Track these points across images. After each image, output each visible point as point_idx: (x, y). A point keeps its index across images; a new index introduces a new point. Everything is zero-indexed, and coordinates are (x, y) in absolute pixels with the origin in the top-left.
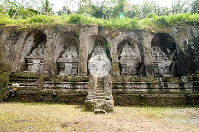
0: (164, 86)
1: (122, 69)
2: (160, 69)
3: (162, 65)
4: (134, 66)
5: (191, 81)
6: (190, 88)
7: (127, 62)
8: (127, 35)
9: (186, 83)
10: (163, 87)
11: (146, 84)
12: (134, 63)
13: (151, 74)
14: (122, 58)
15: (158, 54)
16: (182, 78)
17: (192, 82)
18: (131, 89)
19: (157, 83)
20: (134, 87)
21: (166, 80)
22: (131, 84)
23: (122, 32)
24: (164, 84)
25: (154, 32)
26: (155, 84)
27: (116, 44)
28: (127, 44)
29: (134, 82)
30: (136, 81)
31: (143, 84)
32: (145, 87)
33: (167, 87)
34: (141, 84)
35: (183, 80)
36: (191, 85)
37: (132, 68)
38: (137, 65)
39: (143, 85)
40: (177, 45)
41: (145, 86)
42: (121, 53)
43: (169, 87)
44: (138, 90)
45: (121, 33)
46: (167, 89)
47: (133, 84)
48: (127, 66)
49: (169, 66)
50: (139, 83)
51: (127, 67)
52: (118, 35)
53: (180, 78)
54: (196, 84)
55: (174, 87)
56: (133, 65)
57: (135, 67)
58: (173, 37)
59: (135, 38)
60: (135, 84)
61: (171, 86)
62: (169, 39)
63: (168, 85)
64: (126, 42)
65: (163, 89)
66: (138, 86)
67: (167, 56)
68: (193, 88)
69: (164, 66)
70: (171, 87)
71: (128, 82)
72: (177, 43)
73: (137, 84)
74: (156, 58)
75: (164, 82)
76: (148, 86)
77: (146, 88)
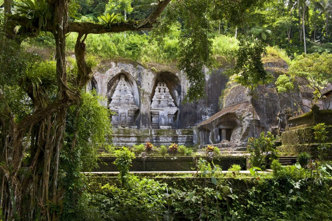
0: (156, 139)
1: (113, 117)
2: (161, 118)
3: (164, 113)
4: (128, 113)
5: (186, 134)
6: (183, 142)
7: (119, 107)
8: (123, 68)
9: (180, 137)
10: (154, 141)
11: (136, 137)
12: (129, 109)
13: (145, 126)
14: (113, 101)
15: (163, 97)
16: (177, 131)
17: (186, 136)
18: (118, 142)
19: (148, 136)
20: (121, 140)
21: (158, 133)
22: (118, 137)
23: (116, 62)
24: (156, 137)
25: (156, 70)
26: (146, 137)
27: (105, 81)
28: (123, 79)
29: (122, 135)
30: (125, 134)
31: (132, 136)
32: (134, 141)
33: (158, 141)
34: (130, 137)
35: (177, 133)
36: (185, 138)
37: (125, 116)
38: (133, 112)
39: (132, 138)
40: (182, 89)
41: (134, 139)
42: (113, 91)
43: (160, 141)
44: (127, 143)
45: (113, 64)
46: (158, 142)
47: (121, 136)
48: (119, 113)
49: (174, 114)
50: (128, 135)
51: (119, 115)
52: (110, 67)
53: (175, 131)
54: (190, 137)
55: (166, 141)
56: (126, 111)
57: (130, 114)
58: (179, 78)
59: (133, 73)
60: (123, 136)
61: (163, 139)
62: (176, 79)
63: (160, 138)
64: (122, 75)
65: (154, 142)
66: (126, 139)
67: (173, 100)
68: (186, 142)
69: (166, 115)
70: (163, 141)
71: (115, 135)
72: (182, 87)
73: (125, 137)
74: (159, 103)
75: (156, 135)
76: (138, 139)
77: (136, 142)
